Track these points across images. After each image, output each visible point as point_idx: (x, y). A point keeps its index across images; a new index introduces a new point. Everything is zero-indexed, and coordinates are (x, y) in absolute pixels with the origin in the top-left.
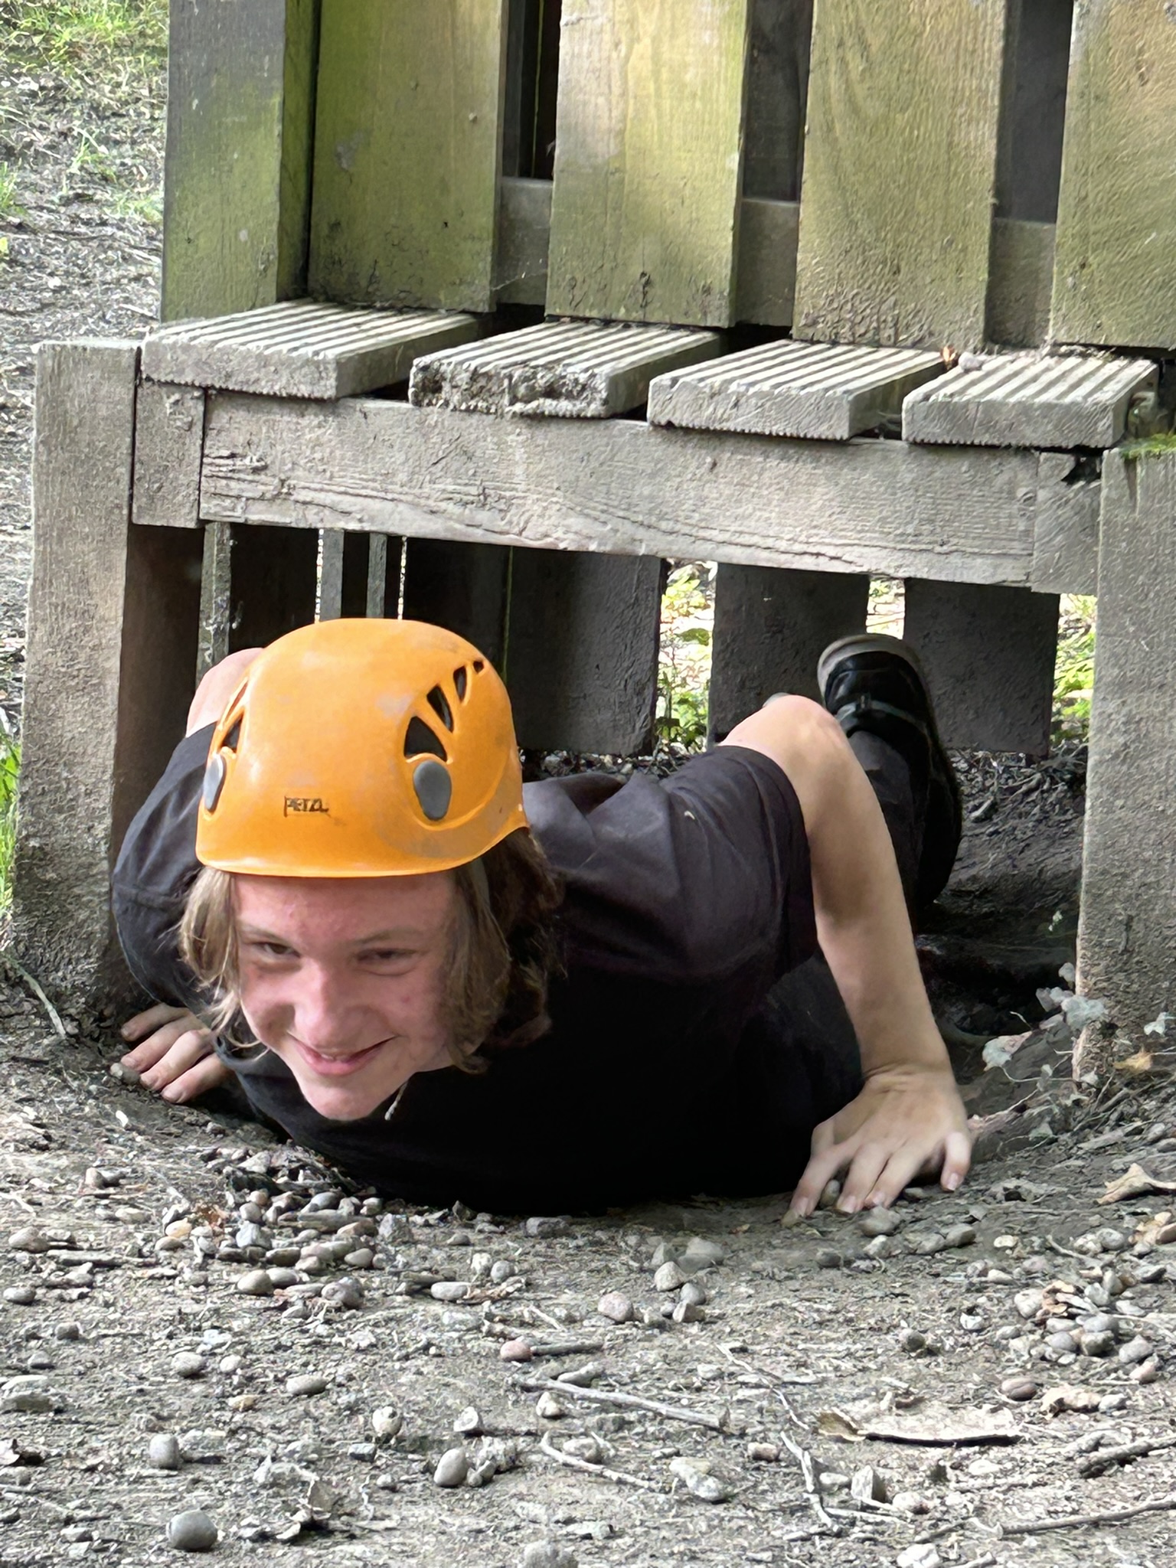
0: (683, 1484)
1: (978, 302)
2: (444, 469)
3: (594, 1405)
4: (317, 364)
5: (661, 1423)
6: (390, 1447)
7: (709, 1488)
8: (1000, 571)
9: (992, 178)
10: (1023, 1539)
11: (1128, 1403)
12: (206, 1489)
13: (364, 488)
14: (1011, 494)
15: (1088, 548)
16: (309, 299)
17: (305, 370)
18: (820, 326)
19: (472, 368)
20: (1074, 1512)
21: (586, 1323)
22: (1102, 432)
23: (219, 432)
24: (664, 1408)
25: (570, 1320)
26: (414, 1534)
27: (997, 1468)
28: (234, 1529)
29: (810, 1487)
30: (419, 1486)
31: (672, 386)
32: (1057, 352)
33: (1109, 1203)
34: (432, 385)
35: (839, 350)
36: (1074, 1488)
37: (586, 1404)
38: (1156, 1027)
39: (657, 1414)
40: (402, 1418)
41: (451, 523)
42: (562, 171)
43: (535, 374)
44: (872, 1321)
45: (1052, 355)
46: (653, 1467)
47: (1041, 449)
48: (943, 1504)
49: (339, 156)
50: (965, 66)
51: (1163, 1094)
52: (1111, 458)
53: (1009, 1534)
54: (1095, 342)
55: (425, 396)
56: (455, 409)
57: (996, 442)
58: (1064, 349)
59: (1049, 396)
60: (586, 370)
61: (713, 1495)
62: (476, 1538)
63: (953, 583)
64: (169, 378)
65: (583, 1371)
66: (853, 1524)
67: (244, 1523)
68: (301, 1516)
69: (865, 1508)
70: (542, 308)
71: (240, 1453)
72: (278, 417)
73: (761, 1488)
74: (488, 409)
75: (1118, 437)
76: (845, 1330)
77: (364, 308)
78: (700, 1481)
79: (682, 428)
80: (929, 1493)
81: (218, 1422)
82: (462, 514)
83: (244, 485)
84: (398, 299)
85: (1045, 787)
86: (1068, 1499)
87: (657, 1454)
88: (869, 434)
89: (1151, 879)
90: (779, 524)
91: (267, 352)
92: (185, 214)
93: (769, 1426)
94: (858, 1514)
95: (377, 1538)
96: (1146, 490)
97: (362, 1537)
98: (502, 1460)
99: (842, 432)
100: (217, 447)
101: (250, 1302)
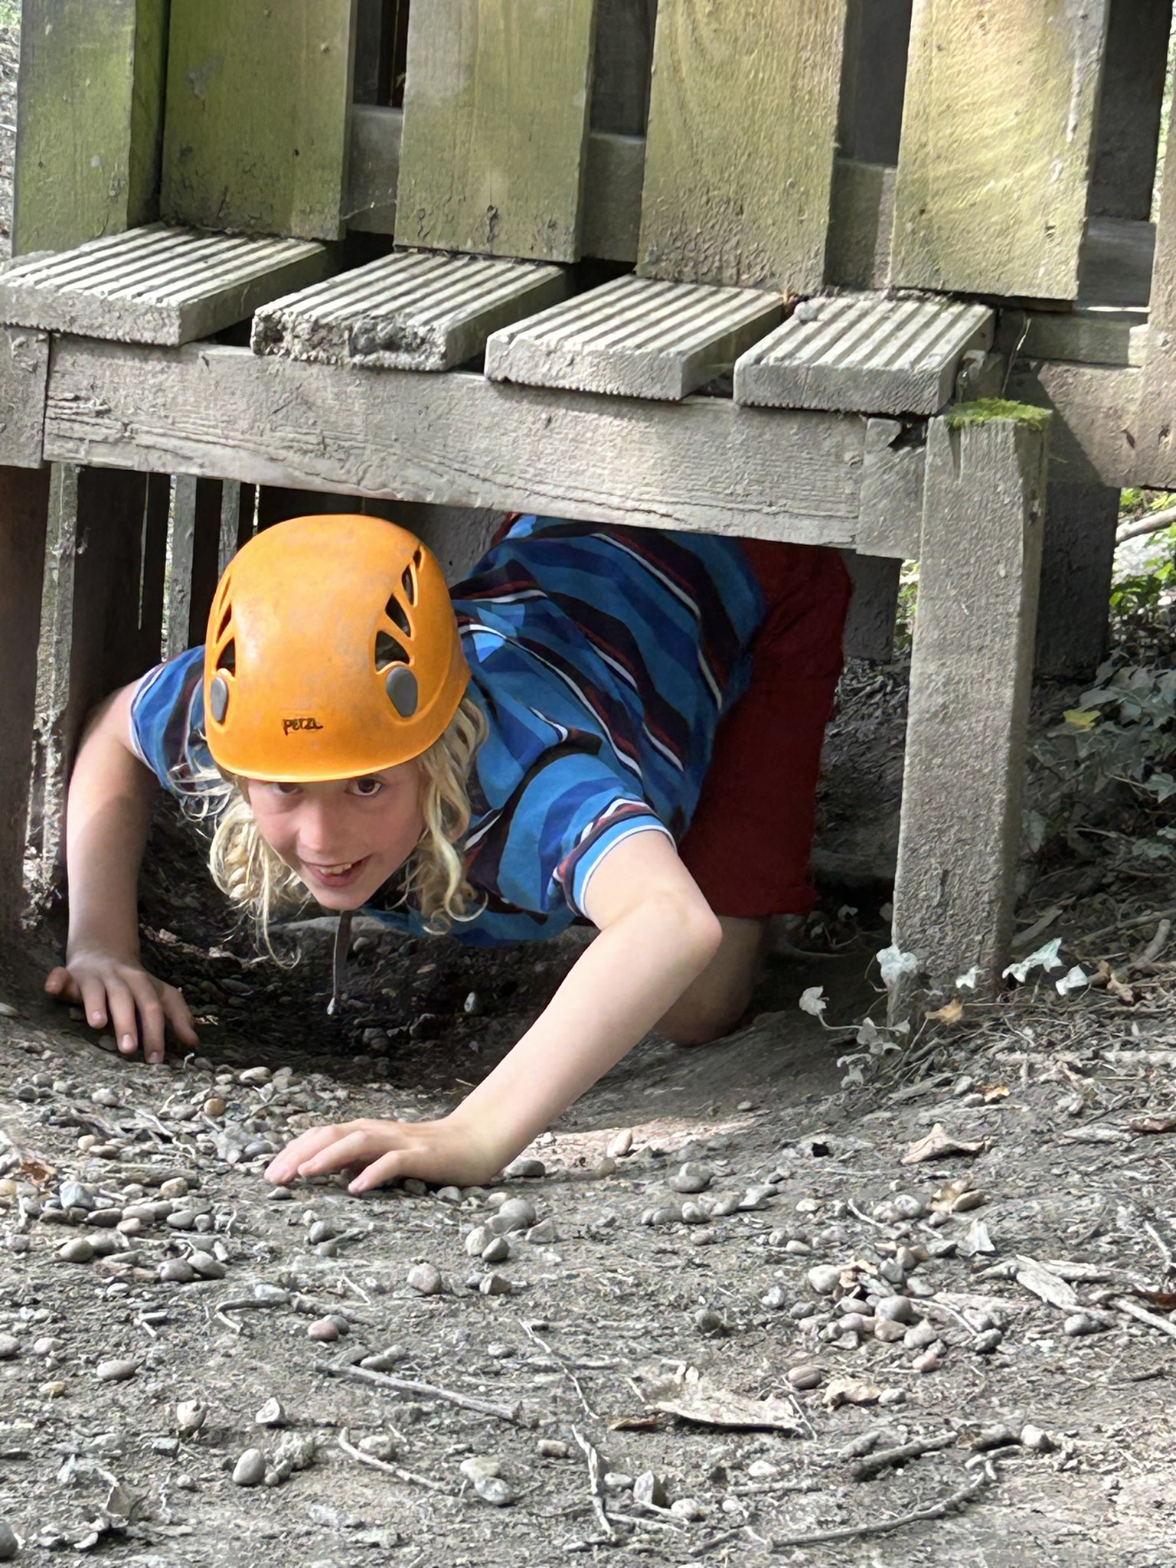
0: (471, 1486)
1: (819, 244)
2: (286, 417)
3: (395, 1393)
4: (160, 311)
5: (457, 1414)
6: (192, 1441)
7: (496, 1491)
8: (826, 532)
9: (835, 123)
10: (792, 1552)
11: (908, 1395)
12: (10, 1489)
13: (207, 434)
14: (839, 457)
15: (912, 512)
16: (162, 224)
17: (149, 317)
18: (663, 264)
19: (313, 319)
20: (843, 1522)
21: (395, 1295)
22: (928, 400)
23: (63, 376)
24: (460, 1399)
25: (380, 1291)
26: (211, 1541)
27: (774, 1470)
28: (34, 1537)
29: (594, 1490)
30: (217, 1485)
31: (510, 342)
32: (895, 295)
33: (910, 1164)
34: (274, 334)
35: (682, 289)
36: (845, 1495)
37: (387, 1392)
38: (967, 980)
39: (454, 1404)
40: (208, 1408)
41: (290, 470)
42: (411, 103)
43: (375, 325)
44: (672, 1298)
45: (889, 298)
46: (445, 1465)
47: (866, 414)
48: (720, 1509)
49: (192, 82)
50: (810, 11)
51: (972, 1045)
52: (936, 426)
53: (778, 1548)
54: (933, 285)
55: (266, 346)
56: (296, 359)
57: (825, 406)
58: (902, 293)
59: (876, 363)
60: (426, 323)
61: (499, 1499)
62: (269, 1544)
63: (780, 543)
64: (14, 321)
65: (386, 1353)
66: (631, 1529)
67: (44, 1530)
68: (99, 1525)
69: (646, 1513)
70: (391, 238)
71: (47, 1447)
72: (121, 362)
73: (548, 1489)
74: (328, 359)
75: (944, 402)
76: (643, 1306)
77: (214, 234)
78: (488, 1484)
79: (517, 383)
80: (708, 1495)
81: (27, 1411)
82: (300, 463)
83: (87, 428)
84: (248, 225)
85: (889, 689)
86: (840, 1507)
87: (450, 1450)
88: (700, 392)
89: (966, 835)
90: (612, 481)
91: (111, 298)
92: (37, 138)
93: (562, 1416)
94: (637, 1520)
95: (173, 1545)
96: (969, 459)
97: (160, 1543)
98: (298, 1458)
99: (675, 393)
100: (62, 389)
101: (70, 1272)
